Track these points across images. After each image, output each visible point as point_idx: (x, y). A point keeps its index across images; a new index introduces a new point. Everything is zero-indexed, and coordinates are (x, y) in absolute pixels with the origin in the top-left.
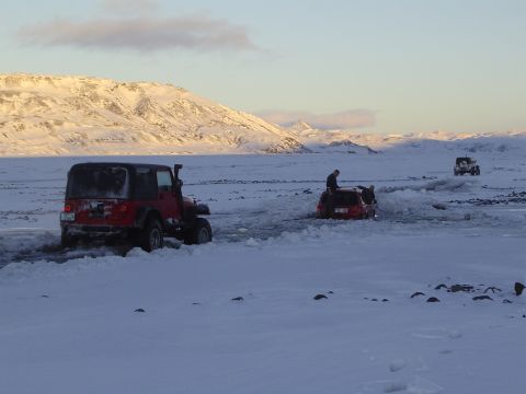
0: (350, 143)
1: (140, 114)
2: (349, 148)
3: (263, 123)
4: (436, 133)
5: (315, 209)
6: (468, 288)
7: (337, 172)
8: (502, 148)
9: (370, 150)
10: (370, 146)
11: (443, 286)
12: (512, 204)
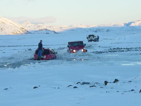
0: (47, 29)
2: (47, 32)
5: (33, 57)
6: (88, 83)
7: (41, 41)
8: (108, 31)
9: (55, 32)
11: (79, 82)
12: (109, 53)
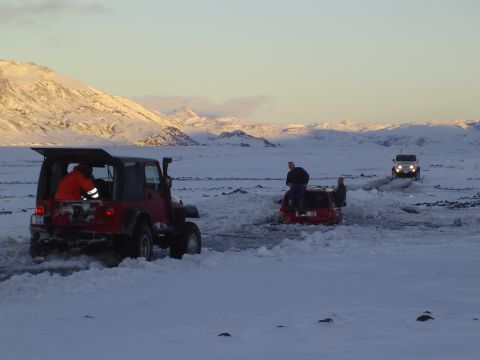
0: (243, 133)
2: (244, 140)
3: (142, 110)
4: (344, 123)
8: (421, 142)
9: (266, 142)
10: (266, 138)
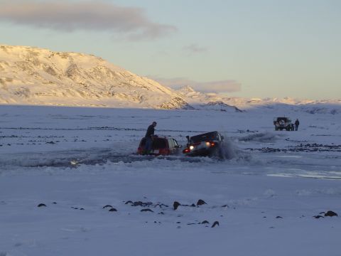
0: (222, 103)
1: (69, 76)
2: (223, 108)
9: (236, 109)
10: (236, 106)
